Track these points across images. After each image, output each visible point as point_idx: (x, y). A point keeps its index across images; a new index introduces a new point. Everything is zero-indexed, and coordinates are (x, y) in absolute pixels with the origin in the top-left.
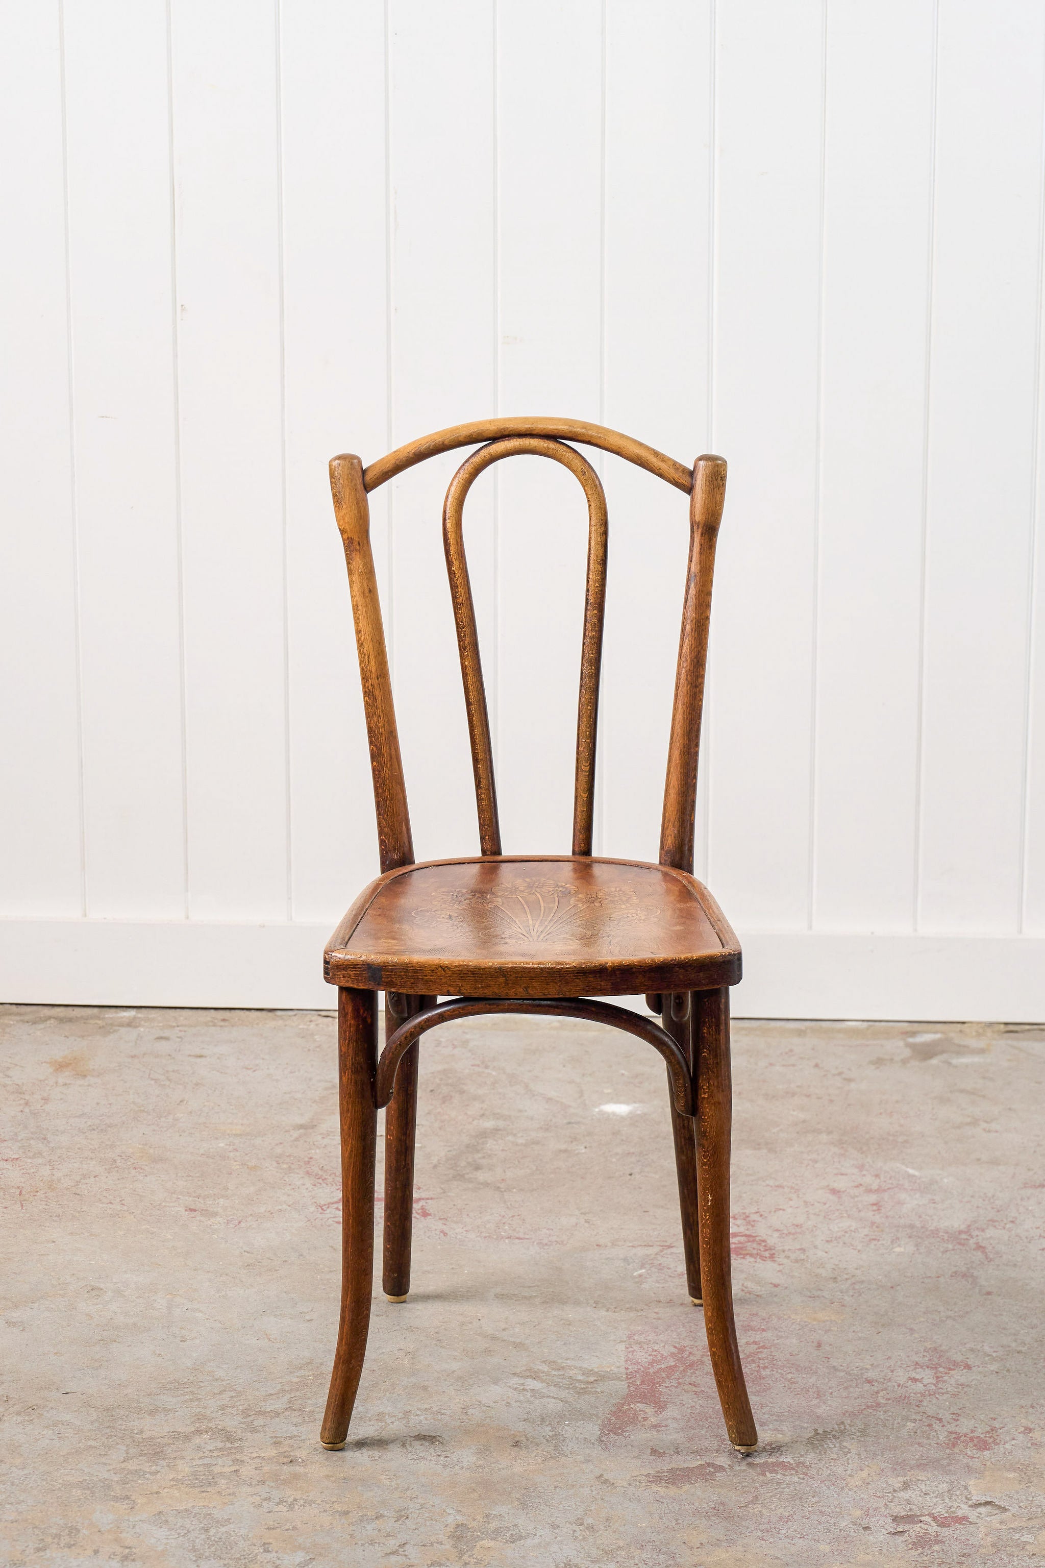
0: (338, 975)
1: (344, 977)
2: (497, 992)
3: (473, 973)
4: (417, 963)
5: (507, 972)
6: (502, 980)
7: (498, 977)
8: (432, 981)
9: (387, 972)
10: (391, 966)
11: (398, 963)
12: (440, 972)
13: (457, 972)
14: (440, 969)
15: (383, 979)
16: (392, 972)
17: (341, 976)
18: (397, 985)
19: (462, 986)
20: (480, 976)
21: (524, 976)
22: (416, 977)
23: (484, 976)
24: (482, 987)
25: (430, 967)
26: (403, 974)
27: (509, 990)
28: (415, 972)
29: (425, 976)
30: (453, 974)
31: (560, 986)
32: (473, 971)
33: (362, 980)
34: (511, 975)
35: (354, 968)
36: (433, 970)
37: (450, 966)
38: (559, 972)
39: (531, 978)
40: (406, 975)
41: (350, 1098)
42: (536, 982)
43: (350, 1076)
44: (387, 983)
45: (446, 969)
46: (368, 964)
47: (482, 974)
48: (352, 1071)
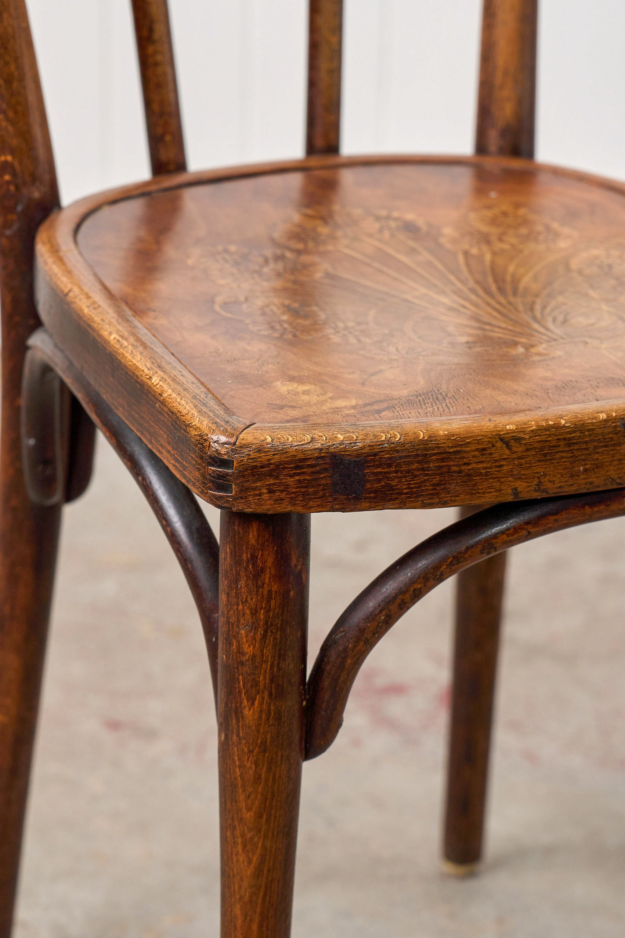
0: (254, 489)
1: (271, 491)
2: (615, 476)
3: (569, 442)
4: (448, 437)
8: (481, 474)
9: (378, 466)
10: (388, 452)
11: (403, 444)
12: (501, 451)
13: (536, 445)
14: (499, 444)
15: (368, 486)
16: (390, 465)
17: (265, 491)
18: (400, 494)
19: (545, 475)
20: (584, 446)
22: (445, 470)
23: (591, 446)
24: (586, 470)
25: (479, 442)
26: (415, 466)
28: (443, 460)
29: (465, 464)
30: (527, 450)
32: (570, 439)
33: (315, 493)
35: (297, 467)
36: (484, 449)
37: (521, 435)
40: (423, 469)
41: (265, 751)
43: (265, 707)
44: (375, 492)
45: (512, 443)
46: (334, 456)
47: (586, 442)
48: (270, 695)
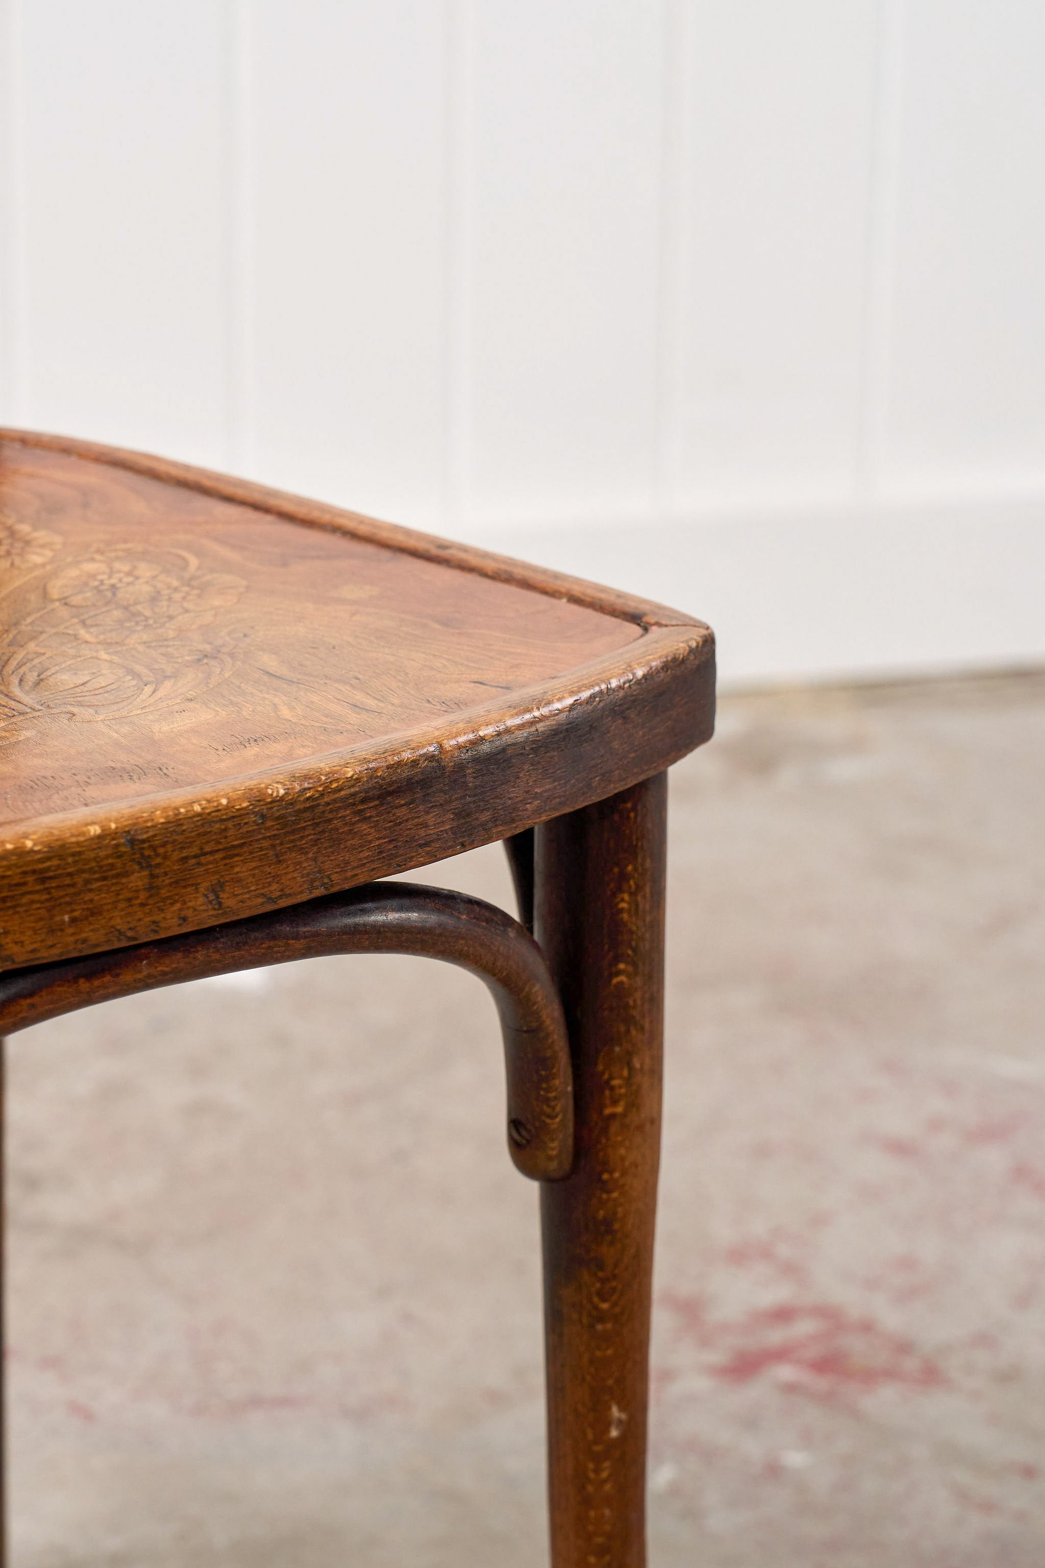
2: (122, 927)
3: (43, 877)
5: (154, 848)
6: (138, 879)
7: (126, 874)
20: (68, 881)
21: (208, 849)
23: (79, 880)
24: (73, 920)
27: (161, 910)
31: (315, 859)
32: (42, 871)
34: (165, 857)
38: (312, 808)
39: (231, 852)
42: (244, 862)
47: (70, 875)
